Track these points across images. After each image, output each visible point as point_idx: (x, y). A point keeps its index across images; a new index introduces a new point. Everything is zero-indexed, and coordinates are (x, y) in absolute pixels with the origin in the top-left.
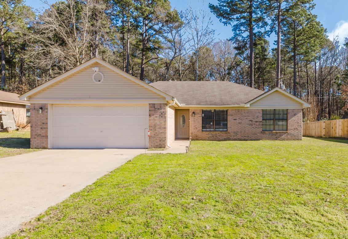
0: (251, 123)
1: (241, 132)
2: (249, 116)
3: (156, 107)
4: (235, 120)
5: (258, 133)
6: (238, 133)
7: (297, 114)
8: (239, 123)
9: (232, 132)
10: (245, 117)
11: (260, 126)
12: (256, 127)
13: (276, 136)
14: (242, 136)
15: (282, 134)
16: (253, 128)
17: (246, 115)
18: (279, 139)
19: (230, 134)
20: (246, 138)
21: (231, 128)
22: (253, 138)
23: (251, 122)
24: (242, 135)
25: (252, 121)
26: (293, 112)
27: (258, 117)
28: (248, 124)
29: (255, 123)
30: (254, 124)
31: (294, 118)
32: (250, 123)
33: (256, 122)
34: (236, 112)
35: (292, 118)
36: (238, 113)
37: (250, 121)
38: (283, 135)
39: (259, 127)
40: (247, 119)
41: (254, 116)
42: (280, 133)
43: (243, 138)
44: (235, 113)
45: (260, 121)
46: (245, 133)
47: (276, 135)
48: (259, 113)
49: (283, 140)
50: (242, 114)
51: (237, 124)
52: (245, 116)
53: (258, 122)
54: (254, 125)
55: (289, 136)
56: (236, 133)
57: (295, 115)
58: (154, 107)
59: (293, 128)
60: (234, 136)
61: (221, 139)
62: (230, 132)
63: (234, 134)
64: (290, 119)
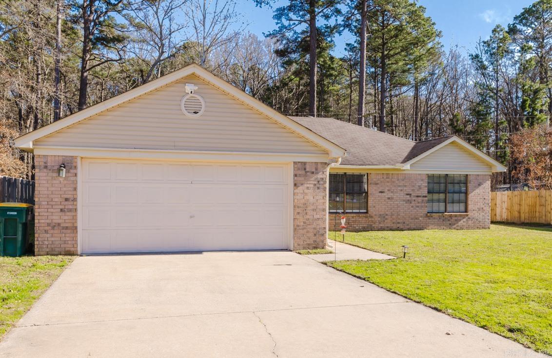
0: (409, 199)
1: (392, 215)
2: (405, 186)
3: (307, 170)
4: (381, 192)
5: (421, 217)
6: (387, 217)
7: (483, 184)
8: (389, 198)
9: (376, 215)
10: (399, 188)
11: (423, 204)
12: (418, 207)
13: (450, 222)
14: (393, 223)
15: (459, 218)
16: (412, 207)
17: (401, 184)
18: (454, 227)
19: (373, 219)
20: (401, 226)
21: (374, 207)
22: (413, 226)
23: (408, 196)
24: (394, 221)
25: (410, 195)
26: (476, 179)
27: (420, 187)
28: (404, 201)
29: (415, 198)
30: (414, 200)
31: (477, 191)
32: (407, 199)
33: (418, 196)
34: (383, 178)
35: (474, 190)
36: (388, 180)
37: (408, 194)
38: (460, 220)
39: (422, 207)
40: (402, 190)
41: (413, 186)
42: (456, 216)
43: (395, 226)
44: (382, 180)
45: (424, 195)
46: (399, 217)
47: (449, 220)
48: (422, 180)
49: (462, 229)
50: (394, 182)
51: (385, 201)
52: (399, 186)
53: (420, 196)
54: (413, 202)
55: (470, 222)
56: (383, 217)
57: (479, 185)
58: (305, 169)
59: (476, 208)
60: (380, 223)
61: (357, 228)
62: (373, 215)
63: (380, 219)
64: (472, 192)
